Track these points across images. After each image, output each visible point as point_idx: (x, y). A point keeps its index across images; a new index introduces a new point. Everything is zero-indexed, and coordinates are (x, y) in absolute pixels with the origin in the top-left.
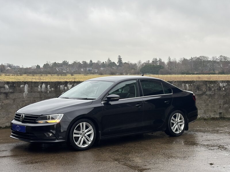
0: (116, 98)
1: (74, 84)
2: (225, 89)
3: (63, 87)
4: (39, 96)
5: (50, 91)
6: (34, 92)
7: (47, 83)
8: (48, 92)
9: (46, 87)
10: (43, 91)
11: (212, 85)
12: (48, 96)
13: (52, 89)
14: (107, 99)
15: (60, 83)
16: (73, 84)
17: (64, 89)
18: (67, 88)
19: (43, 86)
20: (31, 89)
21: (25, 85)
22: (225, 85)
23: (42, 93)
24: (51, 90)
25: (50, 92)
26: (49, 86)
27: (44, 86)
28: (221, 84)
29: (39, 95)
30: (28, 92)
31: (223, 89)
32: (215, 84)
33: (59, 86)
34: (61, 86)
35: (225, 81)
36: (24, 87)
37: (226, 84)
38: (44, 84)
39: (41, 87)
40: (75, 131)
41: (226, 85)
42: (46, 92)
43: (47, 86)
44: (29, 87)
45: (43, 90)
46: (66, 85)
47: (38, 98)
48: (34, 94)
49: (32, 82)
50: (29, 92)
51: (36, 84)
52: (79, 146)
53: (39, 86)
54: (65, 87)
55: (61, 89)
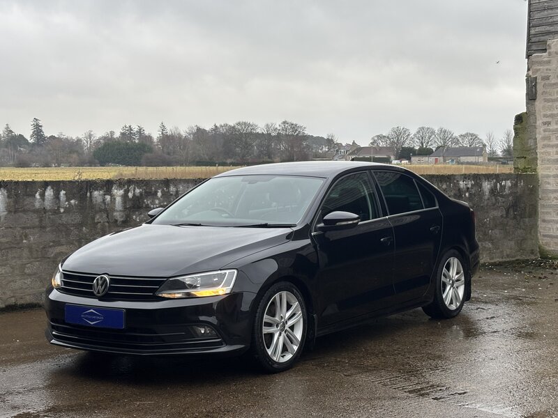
0: (351, 222)
1: (128, 188)
2: (470, 194)
3: (101, 197)
4: (36, 222)
5: (65, 208)
6: (25, 211)
7: (57, 185)
8: (62, 210)
9: (57, 196)
10: (48, 208)
11: (444, 186)
12: (60, 222)
13: (72, 201)
14: (322, 225)
15: (91, 185)
16: (126, 187)
17: (104, 200)
18: (111, 198)
19: (46, 194)
20: (16, 202)
22: (469, 186)
23: (45, 213)
24: (70, 204)
25: (67, 211)
26: (63, 193)
27: (49, 192)
28: (461, 183)
29: (37, 220)
30: (6, 213)
31: (467, 194)
32: (450, 183)
33: (91, 193)
34: (96, 193)
35: (469, 175)
37: (473, 182)
38: (49, 187)
39: (43, 195)
40: (266, 318)
41: (472, 185)
42: (56, 212)
43: (59, 194)
44: (9, 197)
45: (48, 204)
46: (109, 192)
47: (34, 228)
48: (25, 216)
49: (17, 183)
50: (10, 212)
51: (29, 187)
52: (275, 359)
53: (38, 194)
54: (105, 195)
55: (96, 201)
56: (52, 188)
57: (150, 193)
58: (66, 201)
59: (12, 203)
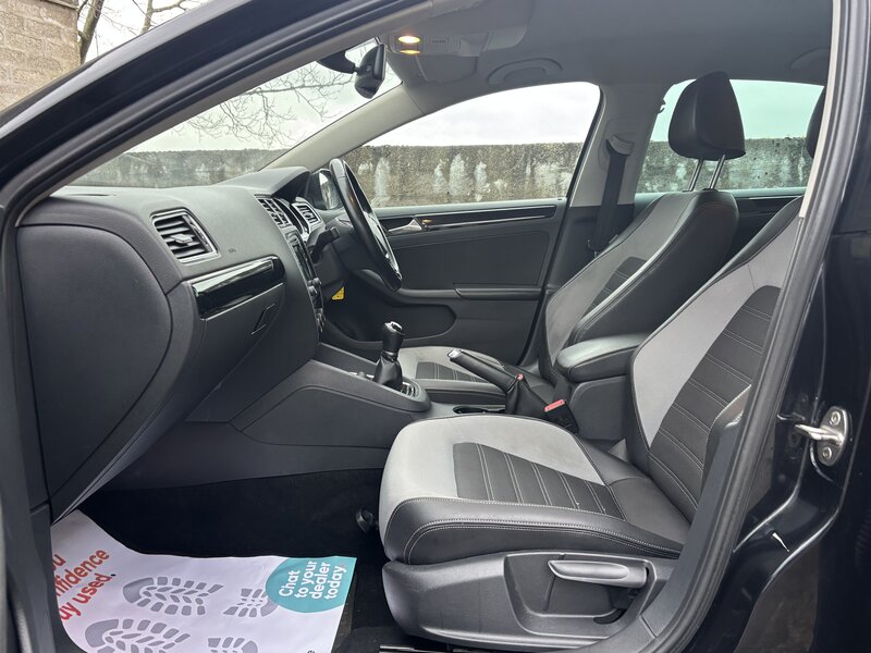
3: (552, 176)
6: (416, 197)
7: (472, 154)
8: (479, 198)
9: (471, 173)
10: (455, 193)
13: (498, 183)
15: (535, 153)
17: (558, 182)
19: (452, 168)
20: (403, 181)
21: (375, 162)
23: (449, 202)
24: (493, 187)
25: (488, 199)
26: (481, 167)
27: (458, 166)
30: (388, 198)
33: (533, 168)
34: (542, 169)
36: (371, 173)
38: (458, 157)
39: (446, 171)
42: (468, 200)
43: (475, 169)
44: (392, 172)
45: (455, 185)
49: (405, 150)
50: (393, 196)
51: (424, 157)
53: (438, 168)
54: (560, 171)
55: (543, 182)
56: (463, 158)
57: (660, 168)
58: (487, 181)
59: (397, 184)
